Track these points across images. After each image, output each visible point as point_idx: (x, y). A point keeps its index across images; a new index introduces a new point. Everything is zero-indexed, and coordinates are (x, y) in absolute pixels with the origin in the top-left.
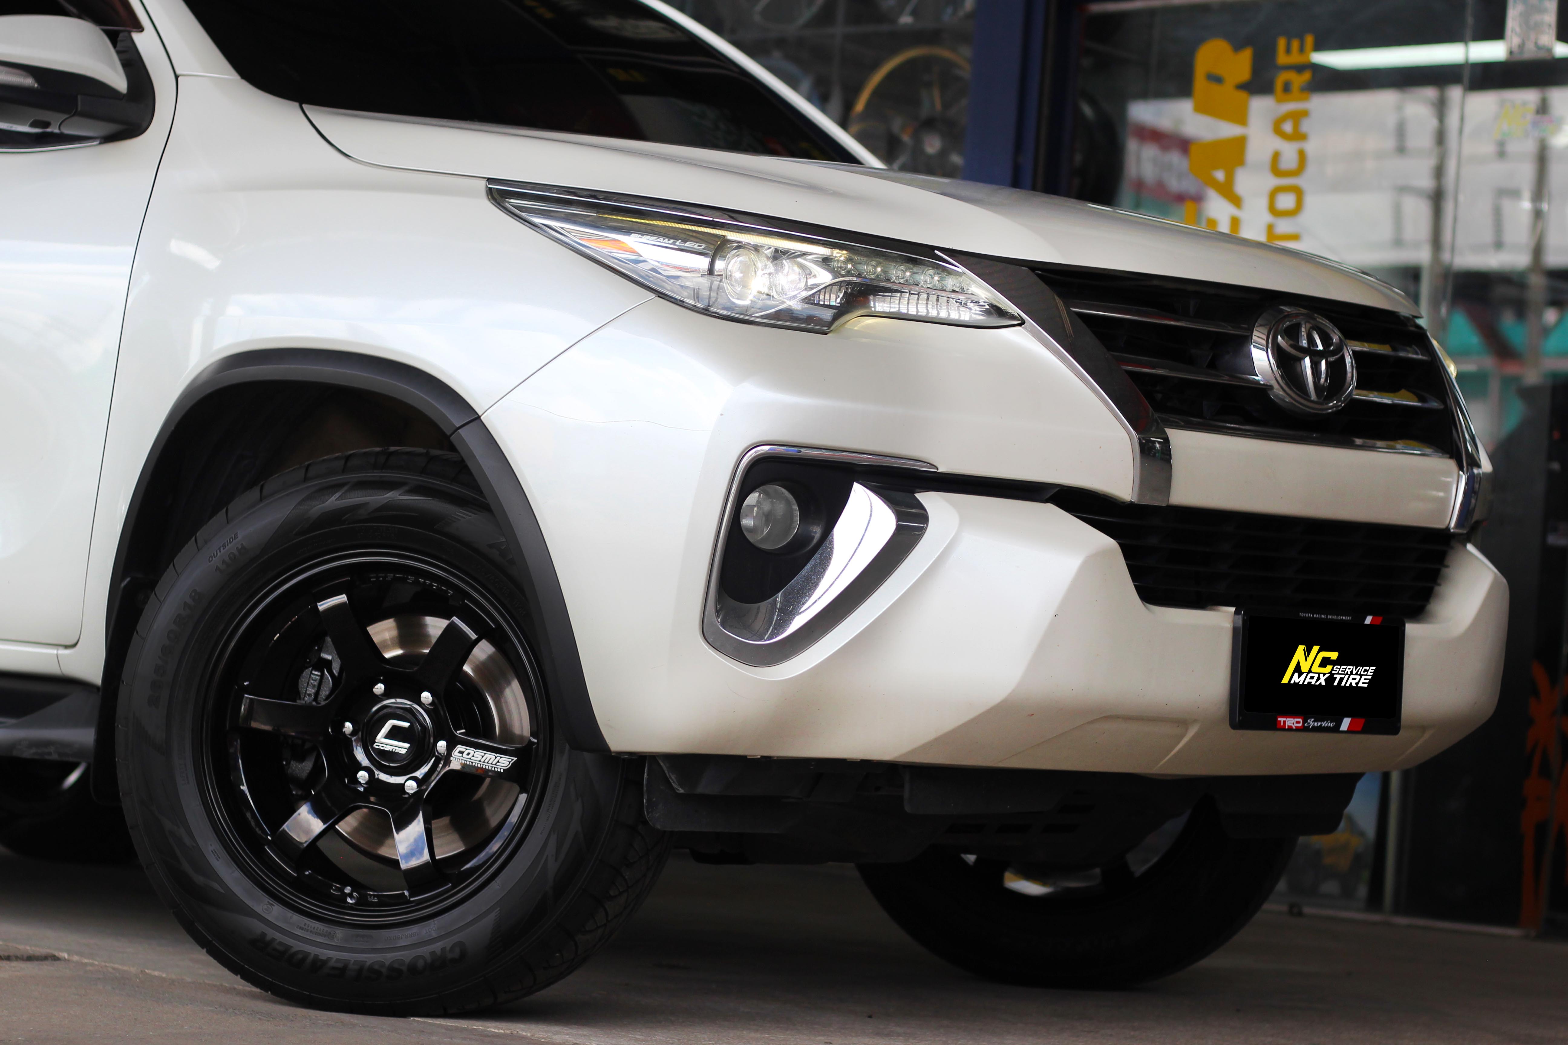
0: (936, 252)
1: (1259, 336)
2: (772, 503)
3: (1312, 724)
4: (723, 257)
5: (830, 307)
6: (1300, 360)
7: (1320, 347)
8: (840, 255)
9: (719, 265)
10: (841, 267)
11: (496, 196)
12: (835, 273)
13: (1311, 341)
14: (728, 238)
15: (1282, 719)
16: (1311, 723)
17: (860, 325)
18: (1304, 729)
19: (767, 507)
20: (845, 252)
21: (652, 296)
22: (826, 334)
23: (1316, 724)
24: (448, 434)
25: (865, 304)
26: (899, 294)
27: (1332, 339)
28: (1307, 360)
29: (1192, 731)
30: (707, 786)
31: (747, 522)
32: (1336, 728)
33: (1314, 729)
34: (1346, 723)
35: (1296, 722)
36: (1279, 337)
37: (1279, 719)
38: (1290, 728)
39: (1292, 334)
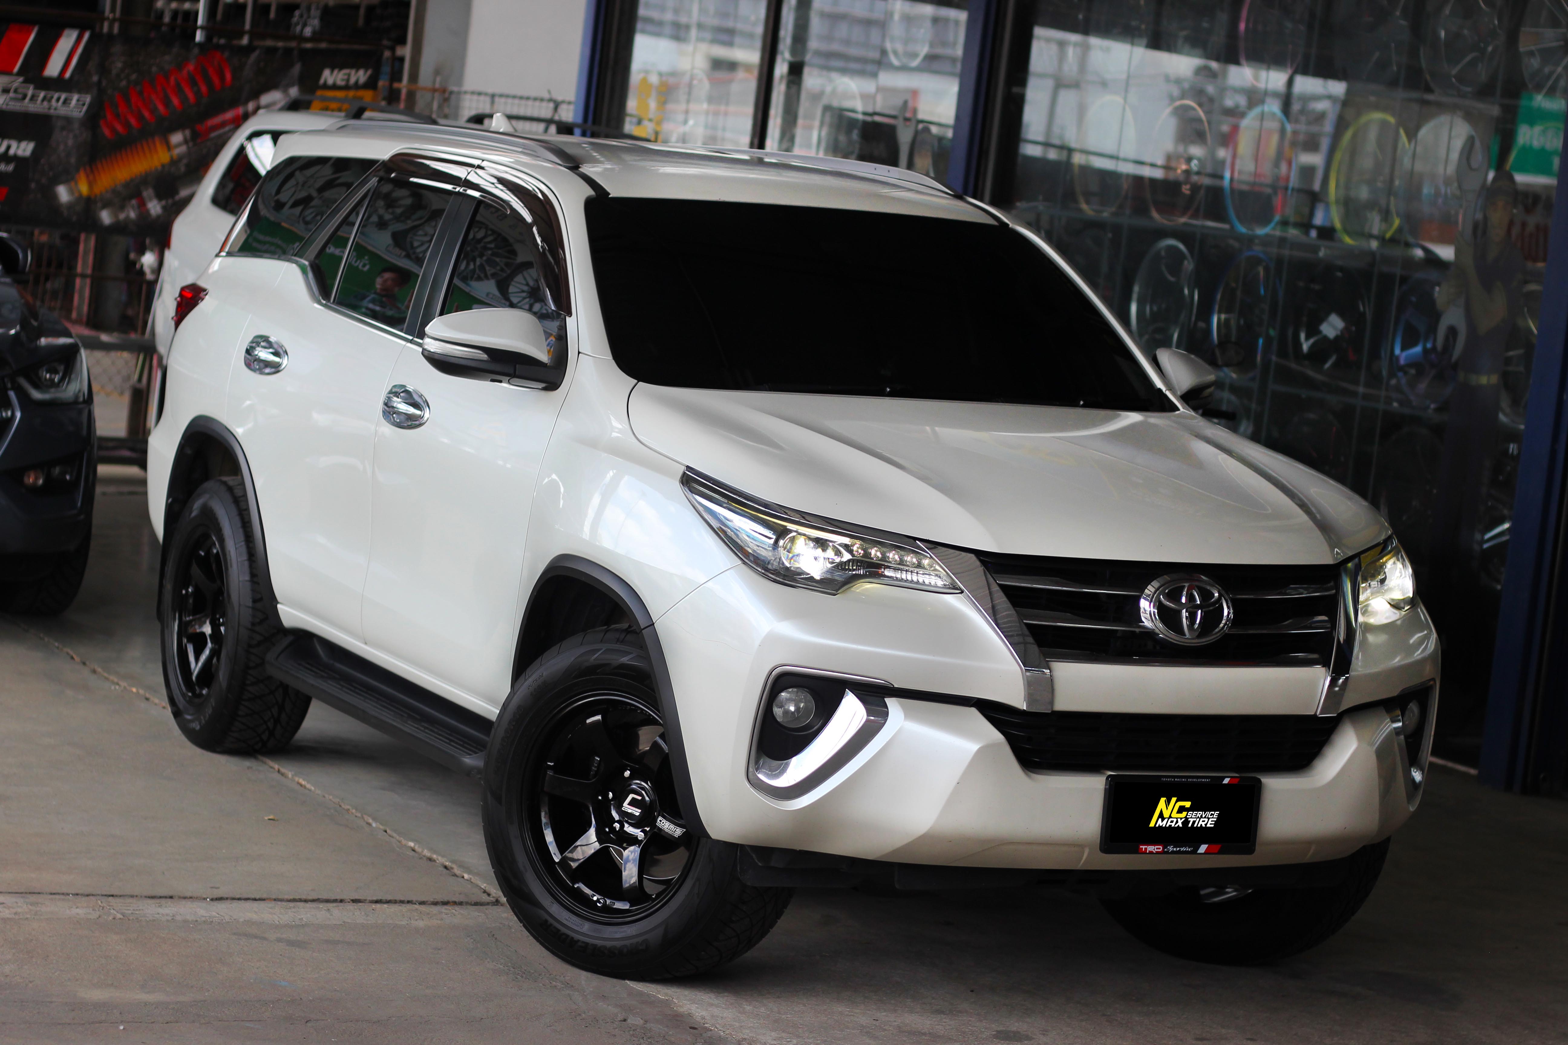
0: (917, 542)
1: (1147, 594)
3: (1171, 850)
6: (1179, 611)
7: (1199, 603)
8: (858, 543)
10: (855, 550)
11: (686, 479)
12: (852, 555)
13: (1191, 597)
14: (788, 527)
15: (1144, 847)
16: (1171, 848)
17: (860, 589)
18: (1163, 852)
19: (796, 702)
20: (859, 540)
21: (740, 562)
23: (1175, 849)
27: (1213, 595)
28: (1185, 611)
29: (1086, 850)
32: (1195, 852)
33: (1173, 852)
34: (1203, 848)
35: (1157, 849)
36: (1161, 596)
37: (1141, 847)
38: (1151, 853)
39: (1174, 595)
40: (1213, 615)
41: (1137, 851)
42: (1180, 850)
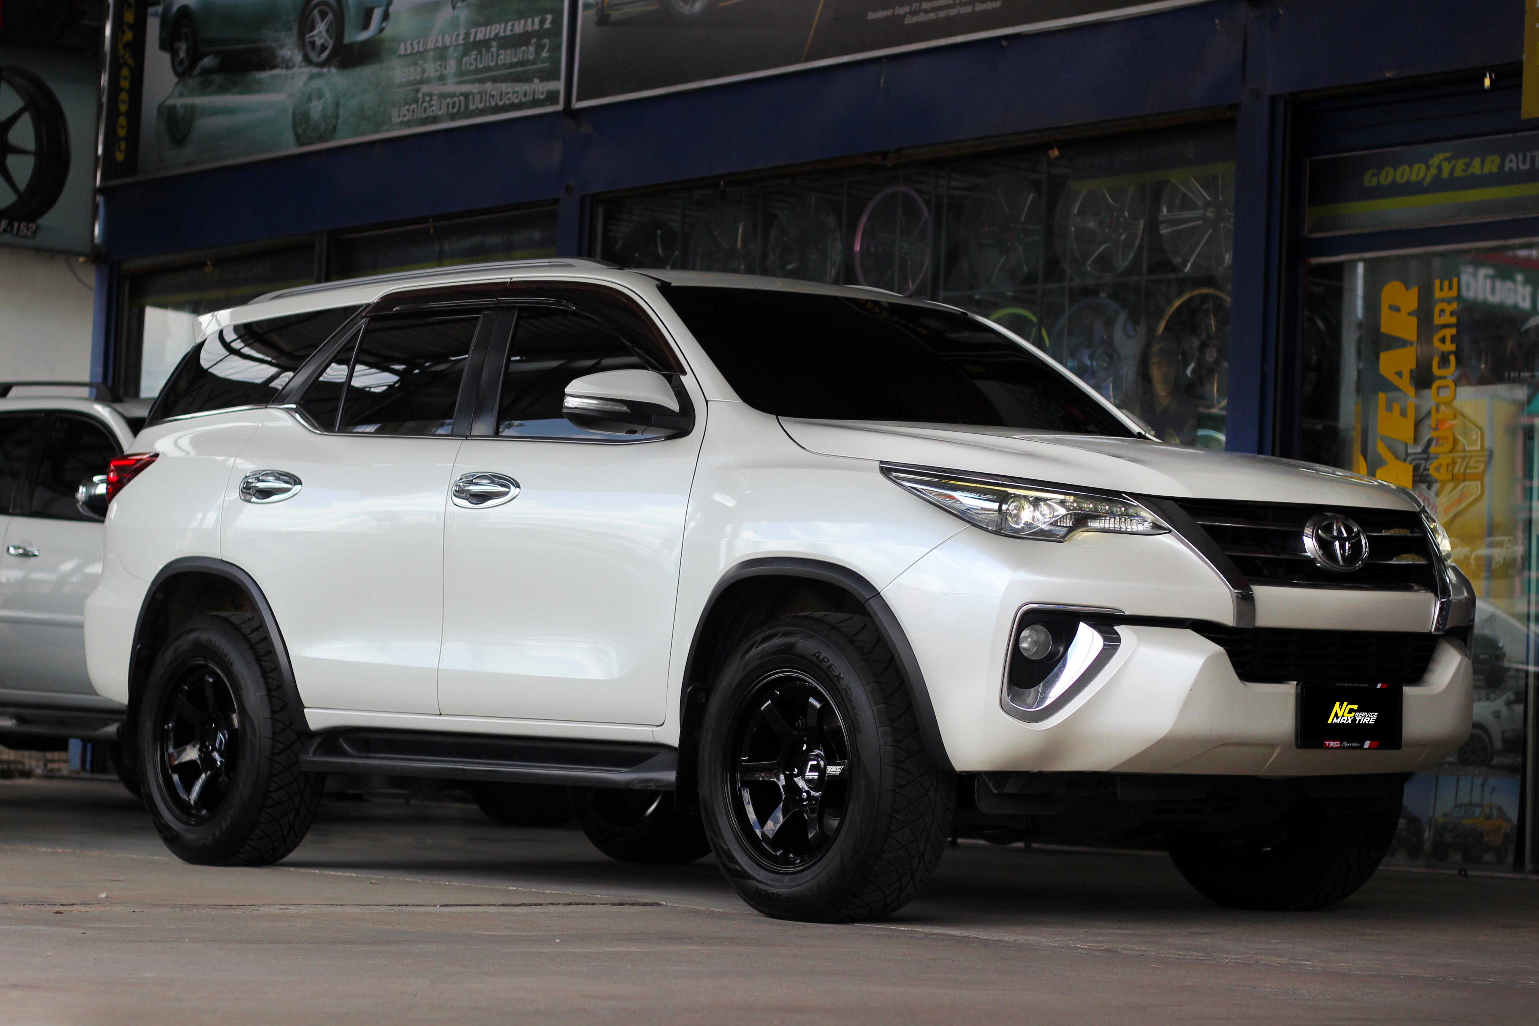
0: (1122, 494)
1: (1308, 531)
2: (1037, 635)
3: (1346, 745)
4: (1006, 503)
5: (1066, 527)
6: (1333, 543)
7: (1345, 535)
8: (1071, 499)
9: (1004, 507)
10: (1070, 505)
11: (884, 471)
12: (1068, 509)
13: (1340, 532)
14: (1009, 492)
15: (1327, 742)
18: (1341, 748)
19: (1035, 638)
20: (1072, 497)
21: (969, 525)
22: (1062, 542)
23: (1348, 745)
24: (863, 603)
25: (1085, 524)
26: (1104, 518)
27: (1354, 530)
28: (1337, 543)
29: (1277, 751)
30: (1010, 788)
31: (1024, 645)
32: (1361, 747)
33: (1348, 748)
34: (1367, 744)
35: (1336, 744)
36: (1320, 531)
37: (1325, 742)
38: (1332, 748)
39: (1328, 529)
40: (1356, 547)
41: (1323, 746)
42: (1352, 745)
